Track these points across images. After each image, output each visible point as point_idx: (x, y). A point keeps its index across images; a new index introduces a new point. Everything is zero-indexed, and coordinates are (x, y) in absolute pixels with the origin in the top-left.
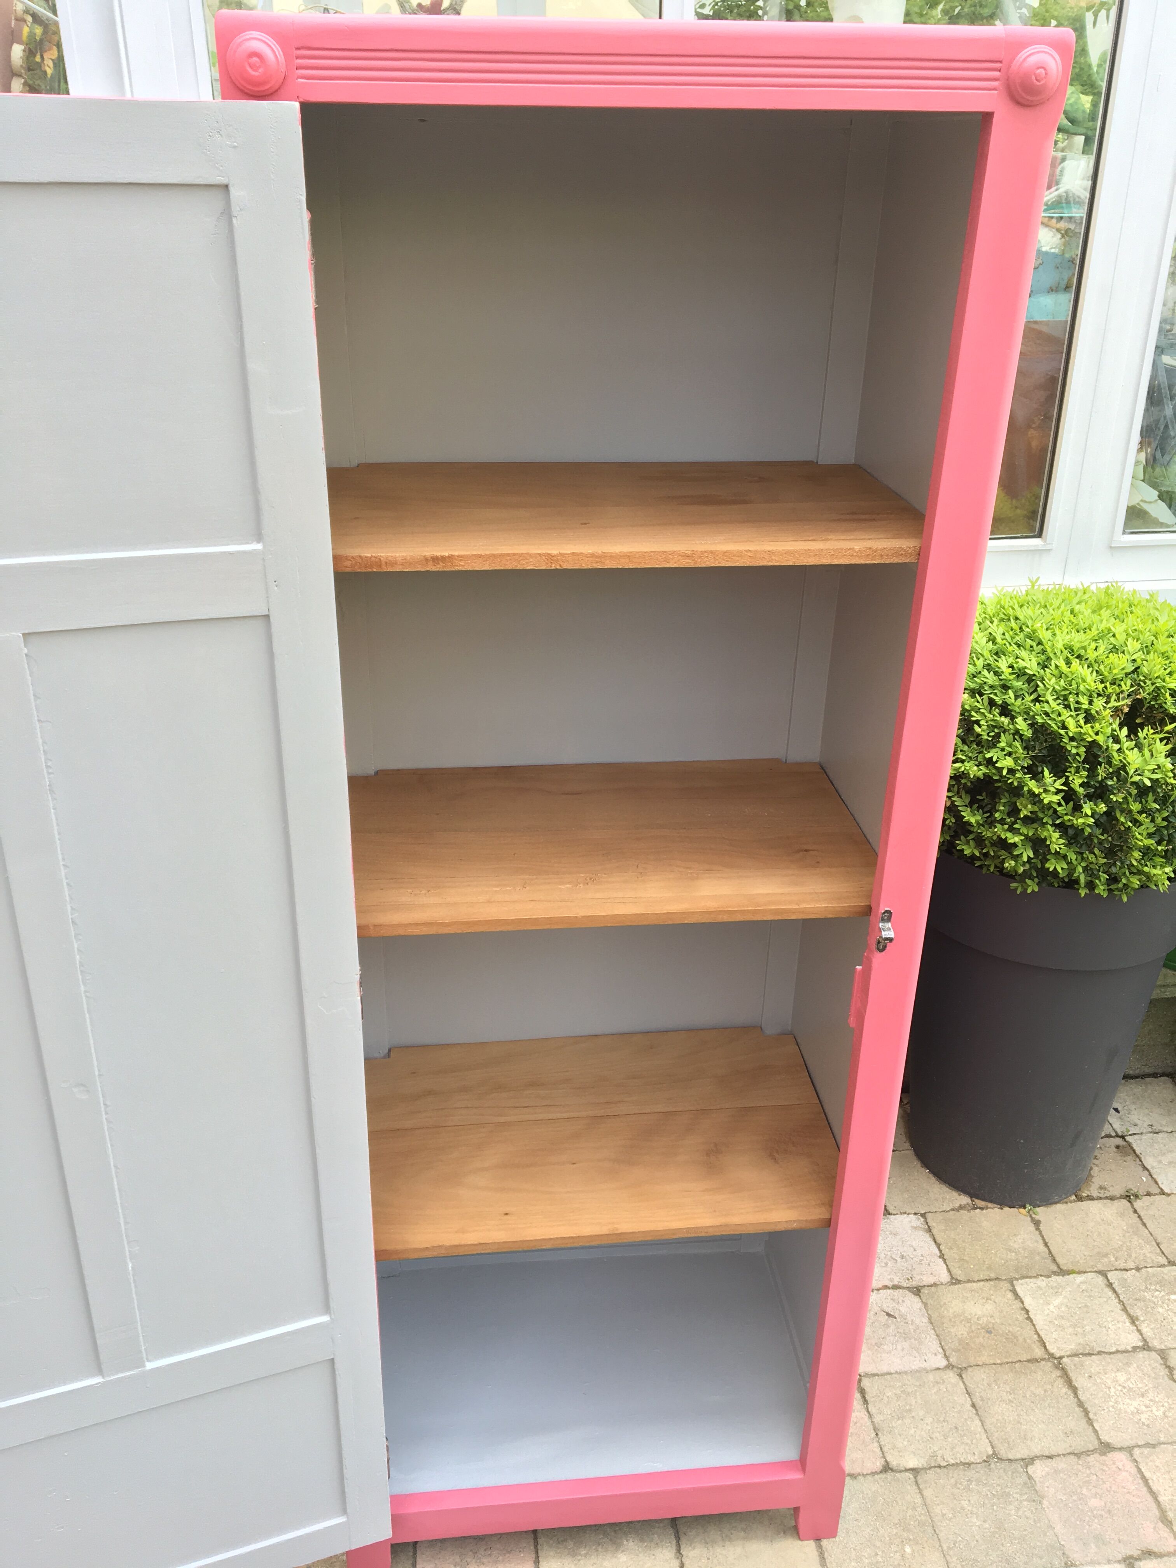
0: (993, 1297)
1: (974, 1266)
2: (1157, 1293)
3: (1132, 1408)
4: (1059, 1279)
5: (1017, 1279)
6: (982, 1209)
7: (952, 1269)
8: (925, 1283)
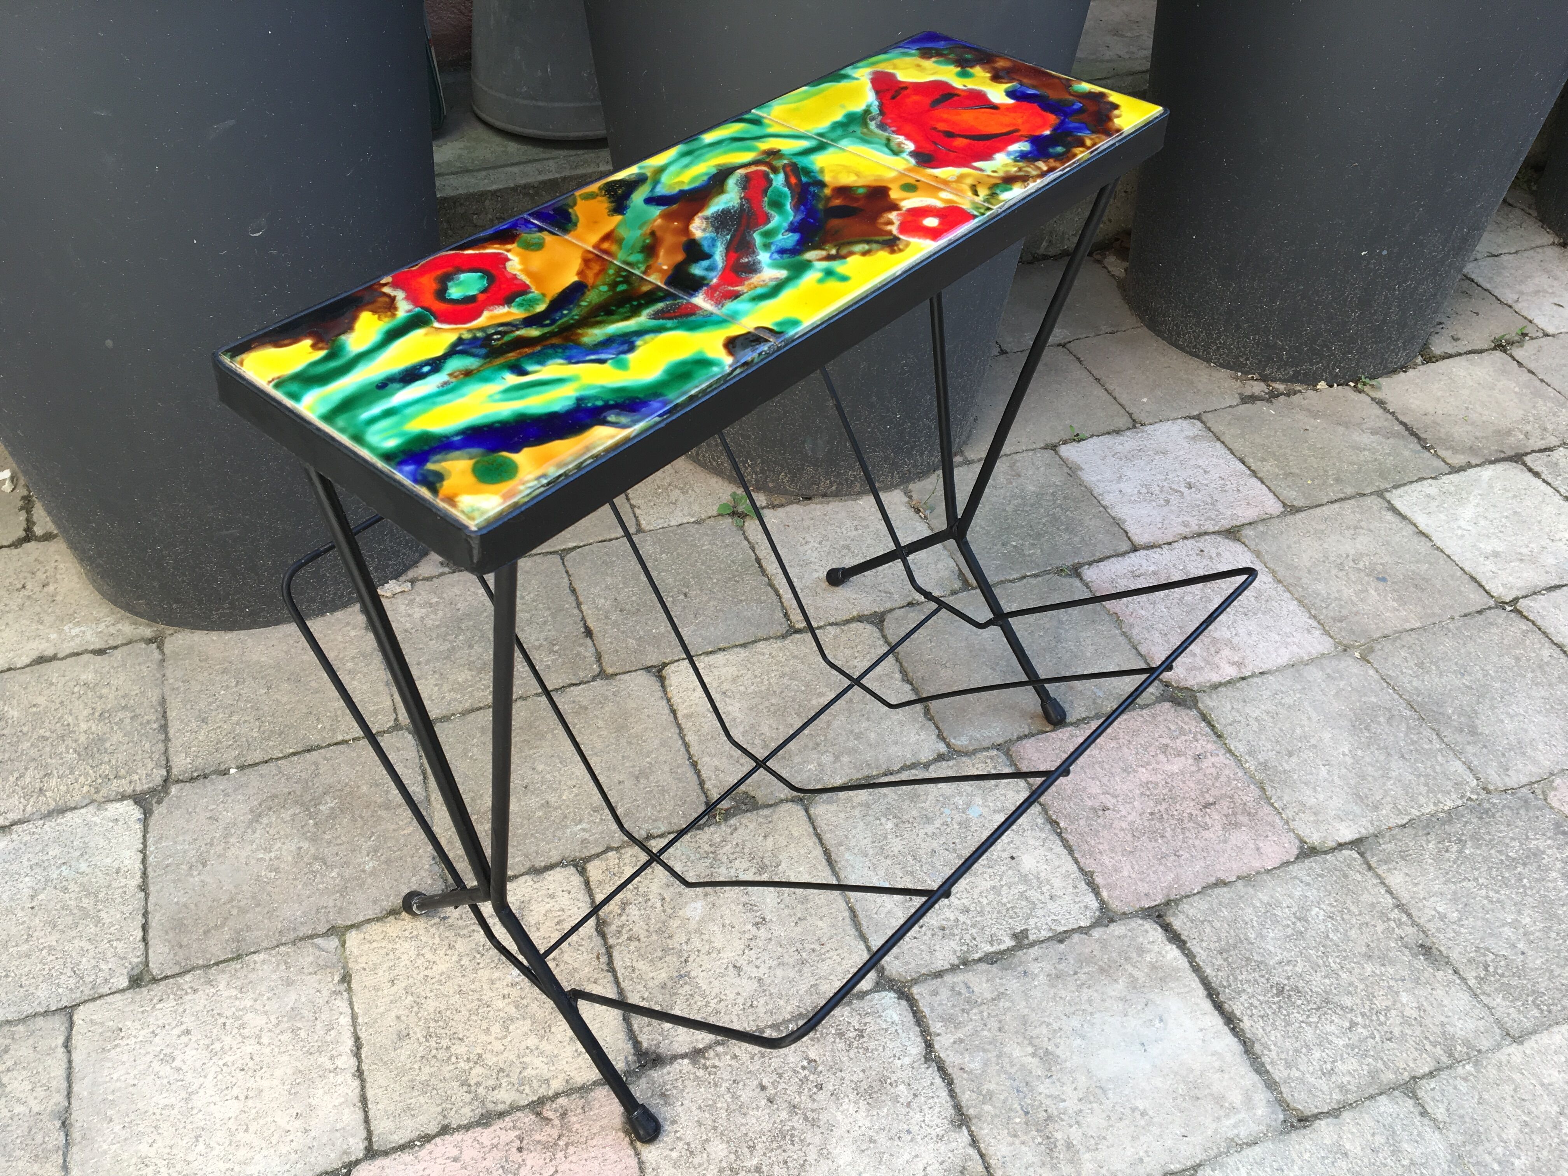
0: (1363, 524)
1: (1312, 480)
4: (1455, 477)
6: (1288, 395)
7: (1278, 490)
8: (1243, 521)
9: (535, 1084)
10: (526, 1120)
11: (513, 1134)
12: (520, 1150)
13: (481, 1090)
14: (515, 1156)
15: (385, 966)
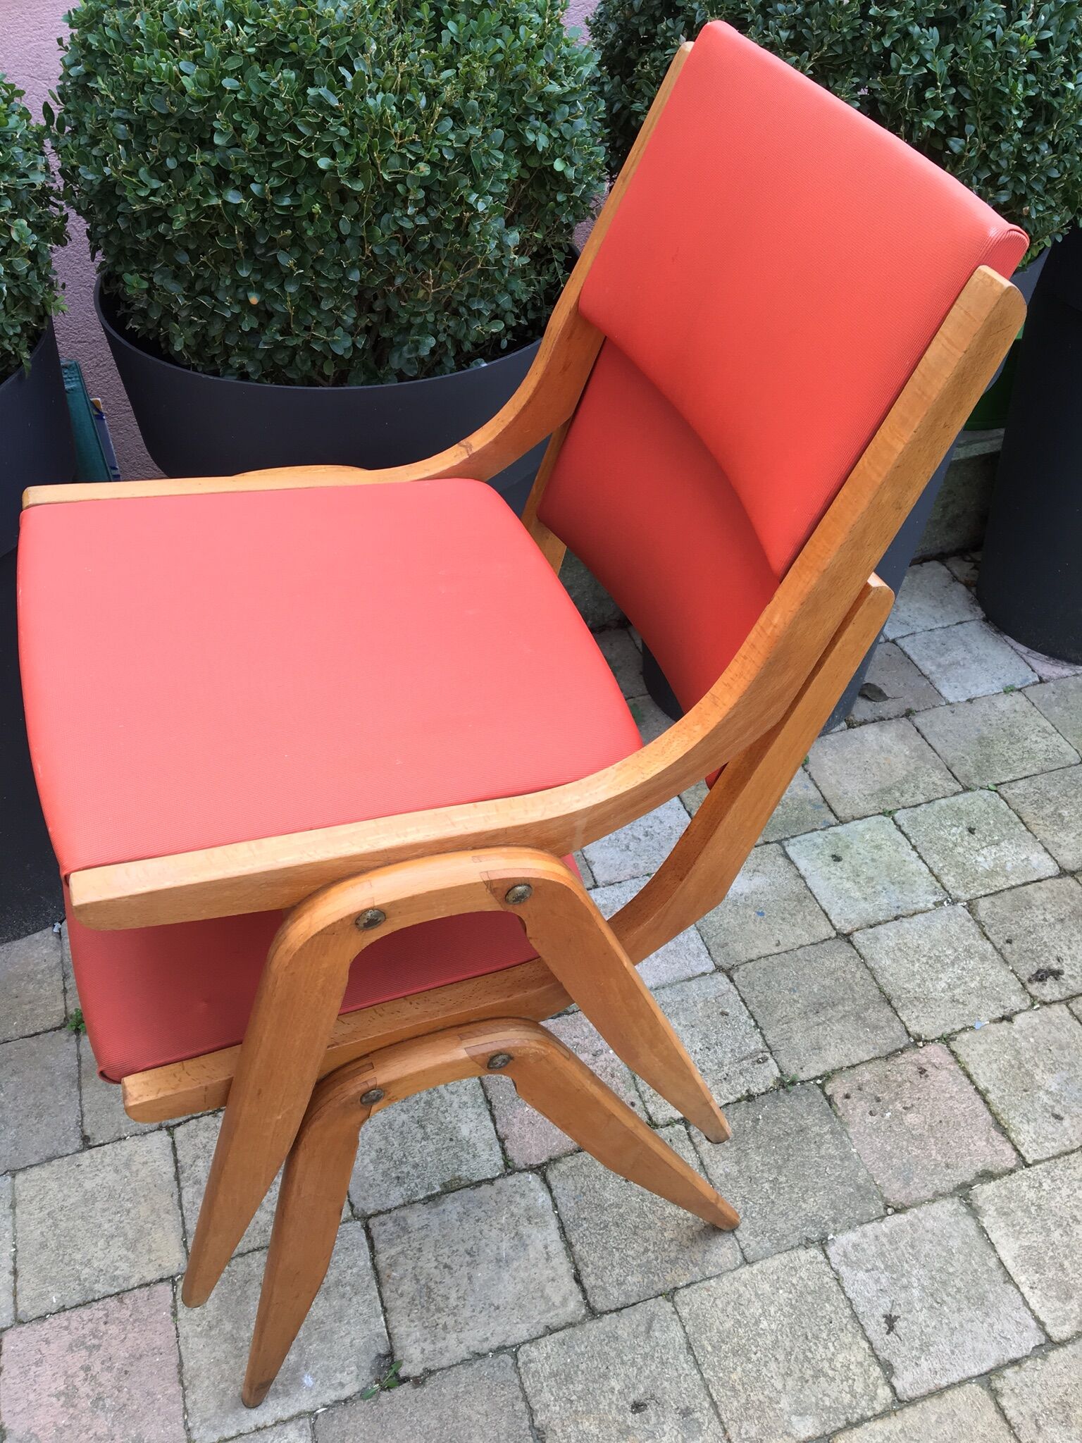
0: (760, 867)
2: (954, 830)
3: (943, 984)
4: (838, 830)
5: (786, 839)
9: (121, 1280)
10: (112, 1304)
11: (101, 1313)
12: (106, 1323)
13: (87, 1284)
14: (102, 1327)
15: (38, 1199)
